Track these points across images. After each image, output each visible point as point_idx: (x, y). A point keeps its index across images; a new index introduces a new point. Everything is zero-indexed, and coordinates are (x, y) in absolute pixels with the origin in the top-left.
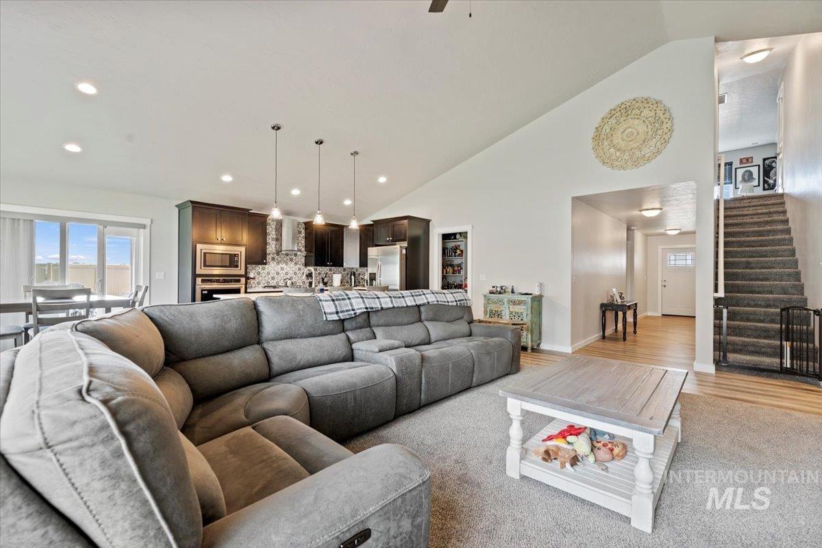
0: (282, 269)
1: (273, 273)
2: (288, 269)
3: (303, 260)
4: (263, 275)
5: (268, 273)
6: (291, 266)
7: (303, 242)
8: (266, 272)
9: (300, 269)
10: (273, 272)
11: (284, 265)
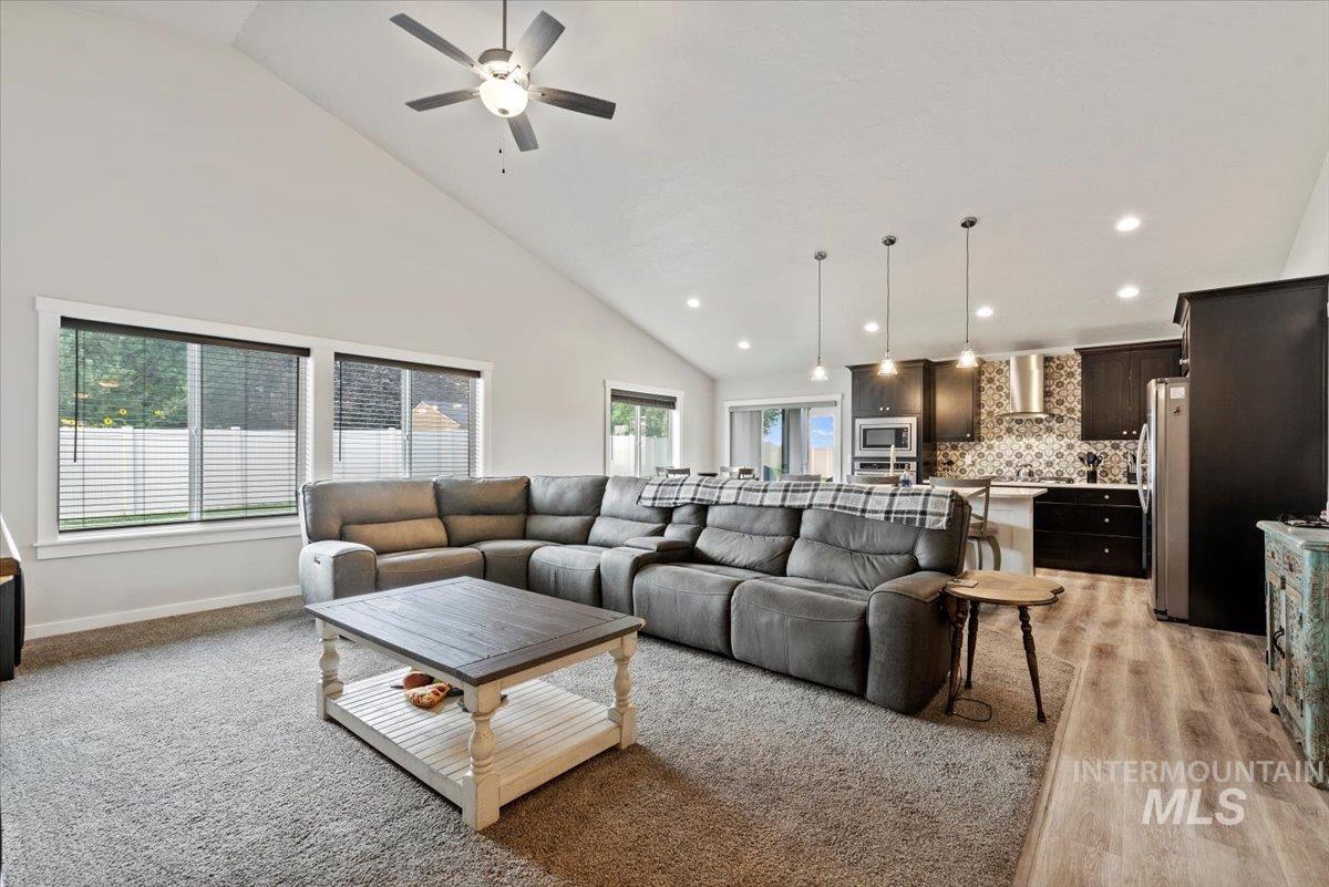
0: (1029, 447)
1: (1008, 455)
2: (1043, 447)
3: (1078, 429)
4: (990, 458)
5: (1000, 455)
6: (1049, 440)
7: (1079, 392)
8: (995, 454)
9: (1070, 447)
10: (1009, 452)
11: (1032, 441)
